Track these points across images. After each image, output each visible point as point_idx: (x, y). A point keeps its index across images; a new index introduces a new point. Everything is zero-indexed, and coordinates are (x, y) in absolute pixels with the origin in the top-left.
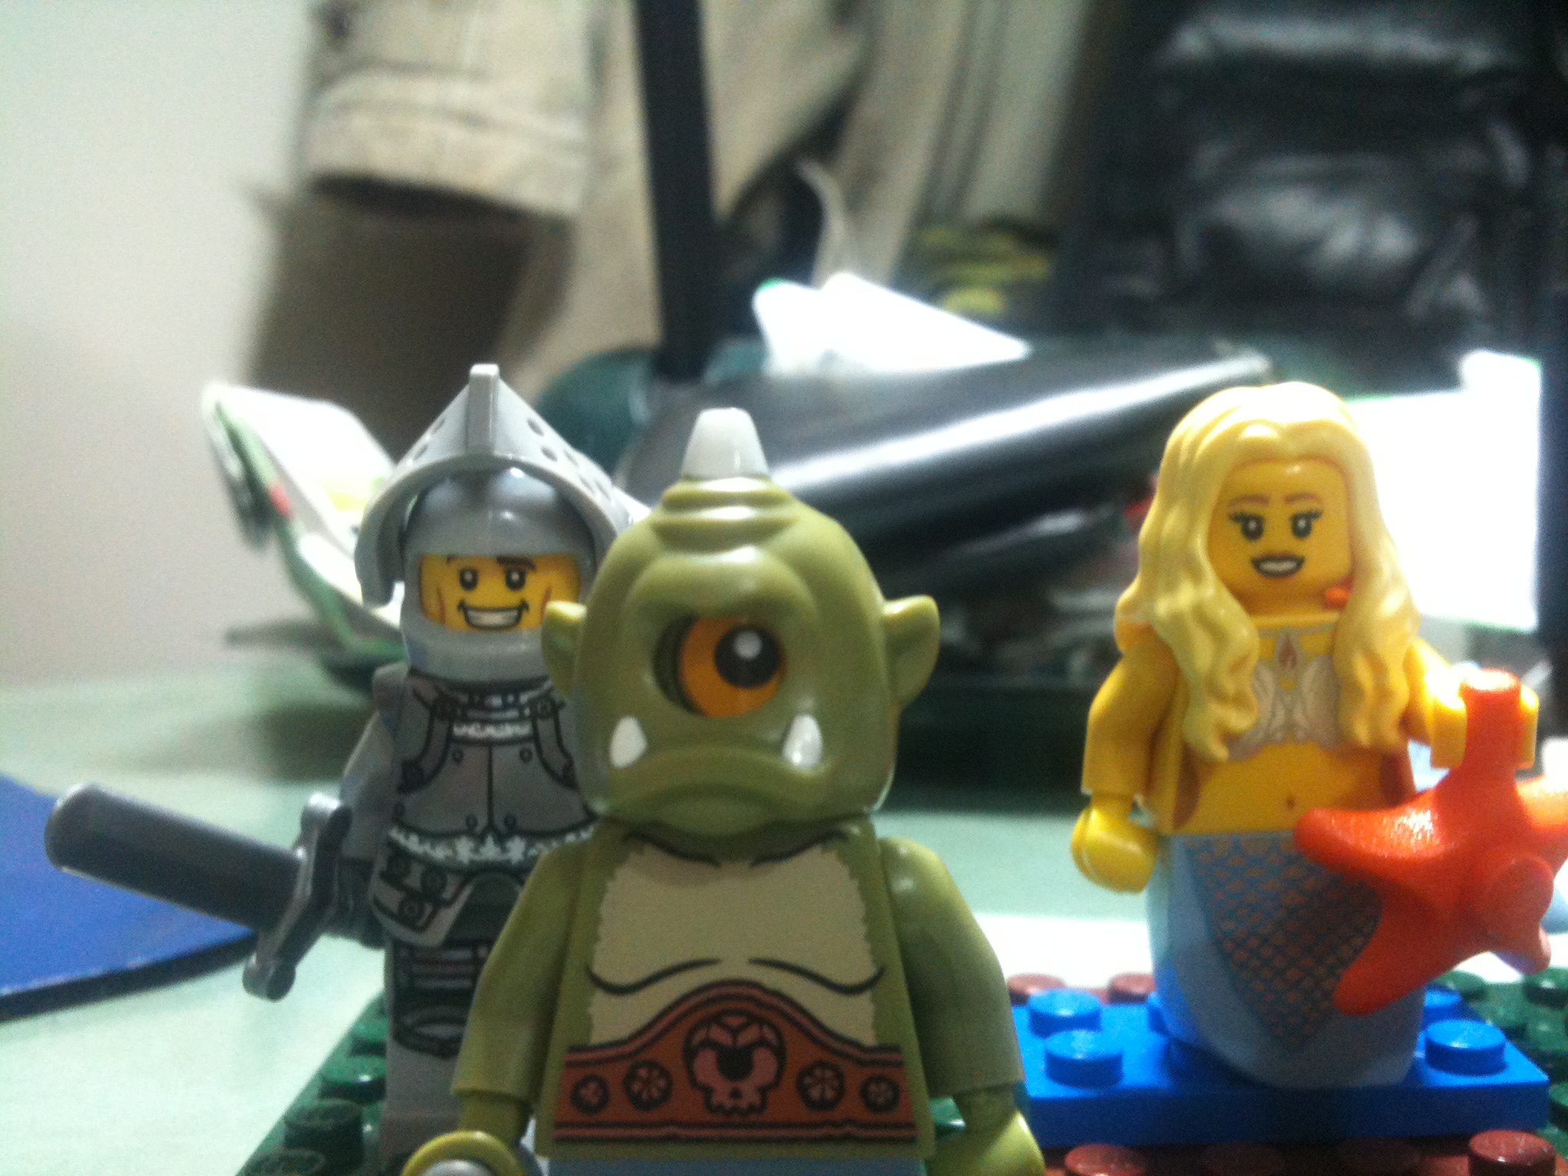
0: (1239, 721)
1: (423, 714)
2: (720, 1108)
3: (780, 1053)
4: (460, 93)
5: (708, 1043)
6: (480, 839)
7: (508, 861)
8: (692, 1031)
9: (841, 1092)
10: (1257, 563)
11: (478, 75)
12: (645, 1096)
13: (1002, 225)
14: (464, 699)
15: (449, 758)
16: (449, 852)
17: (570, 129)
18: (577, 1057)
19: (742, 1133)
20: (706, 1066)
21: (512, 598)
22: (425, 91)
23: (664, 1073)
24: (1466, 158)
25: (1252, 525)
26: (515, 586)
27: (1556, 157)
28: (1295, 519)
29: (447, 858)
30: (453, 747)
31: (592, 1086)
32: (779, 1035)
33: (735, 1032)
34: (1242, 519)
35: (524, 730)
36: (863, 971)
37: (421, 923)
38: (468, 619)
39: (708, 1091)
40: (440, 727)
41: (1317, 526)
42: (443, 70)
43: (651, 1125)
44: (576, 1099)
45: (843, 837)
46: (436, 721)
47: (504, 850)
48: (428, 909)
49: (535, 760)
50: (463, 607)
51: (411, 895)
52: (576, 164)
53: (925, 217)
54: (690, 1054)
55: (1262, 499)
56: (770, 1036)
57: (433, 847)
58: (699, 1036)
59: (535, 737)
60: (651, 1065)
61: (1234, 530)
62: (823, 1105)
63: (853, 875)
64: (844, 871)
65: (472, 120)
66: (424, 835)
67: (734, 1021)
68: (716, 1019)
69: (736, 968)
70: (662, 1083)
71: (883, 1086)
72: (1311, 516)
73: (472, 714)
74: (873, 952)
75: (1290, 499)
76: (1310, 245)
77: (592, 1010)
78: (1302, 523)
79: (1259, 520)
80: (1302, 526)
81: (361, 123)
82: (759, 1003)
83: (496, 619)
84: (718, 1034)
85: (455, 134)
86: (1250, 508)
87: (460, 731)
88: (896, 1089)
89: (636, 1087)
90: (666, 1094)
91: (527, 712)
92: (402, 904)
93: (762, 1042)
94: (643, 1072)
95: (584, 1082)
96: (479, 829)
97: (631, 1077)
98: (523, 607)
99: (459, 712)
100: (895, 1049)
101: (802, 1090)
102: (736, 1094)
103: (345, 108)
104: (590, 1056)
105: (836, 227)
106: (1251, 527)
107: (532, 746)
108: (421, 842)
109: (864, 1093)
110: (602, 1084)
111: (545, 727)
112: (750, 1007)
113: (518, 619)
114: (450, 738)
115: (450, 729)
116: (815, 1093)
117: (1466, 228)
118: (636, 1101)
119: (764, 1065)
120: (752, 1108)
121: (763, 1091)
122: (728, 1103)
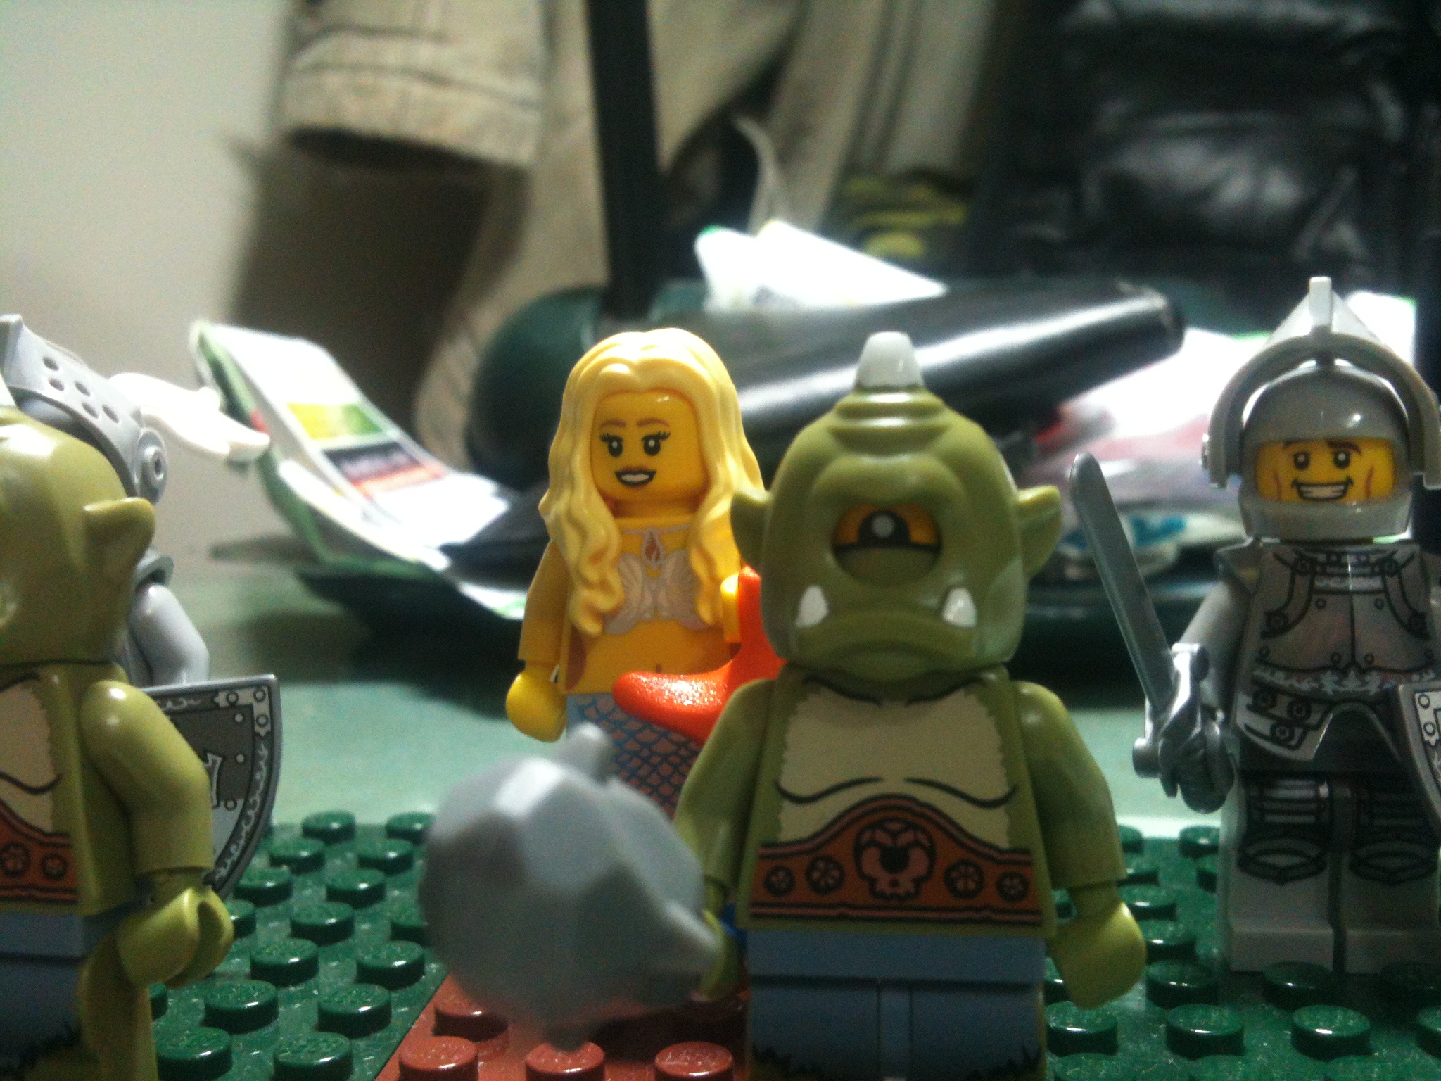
0: (604, 602)
1: (1287, 572)
2: (882, 895)
3: (931, 853)
4: (425, 54)
5: (873, 843)
6: (1344, 673)
7: (1366, 692)
8: (861, 833)
9: (980, 885)
10: (619, 475)
11: (440, 38)
12: (822, 883)
13: (920, 175)
14: (1322, 557)
15: (1313, 604)
16: (1315, 685)
17: (525, 87)
18: (769, 851)
19: (903, 914)
20: (871, 861)
21: (1340, 475)
22: (393, 52)
23: (838, 866)
24: (1349, 114)
25: (615, 444)
26: (1343, 465)
27: (1431, 113)
28: (646, 439)
29: (1313, 689)
30: (1315, 598)
31: (781, 874)
32: (930, 838)
33: (894, 835)
34: (608, 439)
35: (1375, 583)
36: (999, 790)
37: (1293, 743)
38: (1301, 494)
39: (872, 882)
40: (1302, 582)
41: (665, 445)
42: (410, 33)
43: (824, 906)
44: (769, 885)
45: (983, 683)
46: (1298, 577)
47: (1365, 684)
48: (1298, 732)
49: (1386, 609)
50: (1297, 484)
51: (1279, 721)
52: (532, 118)
53: (851, 168)
54: (858, 851)
55: (621, 424)
56: (922, 838)
57: (1299, 681)
58: (866, 837)
59: (1385, 590)
60: (828, 859)
61: (603, 448)
62: (967, 894)
63: (991, 713)
64: (983, 710)
65: (435, 79)
66: (1289, 671)
67: (895, 826)
68: (879, 825)
69: (894, 785)
70: (836, 873)
71: (1016, 881)
72: (660, 437)
73: (1330, 570)
74: (1008, 775)
75: (641, 424)
76: (1206, 194)
77: (782, 816)
78: (652, 443)
79: (619, 440)
80: (653, 444)
81: (333, 81)
82: (914, 813)
83: (1327, 492)
84: (880, 836)
85: (419, 90)
86: (614, 431)
87: (1320, 583)
88: (1025, 883)
89: (816, 875)
90: (839, 883)
91: (1377, 569)
92: (1273, 729)
93: (916, 843)
94: (821, 865)
95: (775, 871)
96: (1342, 664)
97: (812, 867)
98: (1348, 482)
99: (1318, 569)
100: (1027, 852)
101: (950, 883)
102: (895, 884)
103: (318, 68)
104: (778, 851)
105: (770, 176)
106: (614, 446)
107: (1382, 596)
108: (1287, 678)
109: (1000, 886)
110: (789, 873)
111: (1392, 582)
112: (909, 817)
113: (1344, 493)
114: (1312, 590)
115: (1312, 583)
116: (960, 885)
117: (1348, 177)
118: (815, 886)
119: (918, 863)
120: (908, 895)
121: (918, 882)
122: (889, 891)
